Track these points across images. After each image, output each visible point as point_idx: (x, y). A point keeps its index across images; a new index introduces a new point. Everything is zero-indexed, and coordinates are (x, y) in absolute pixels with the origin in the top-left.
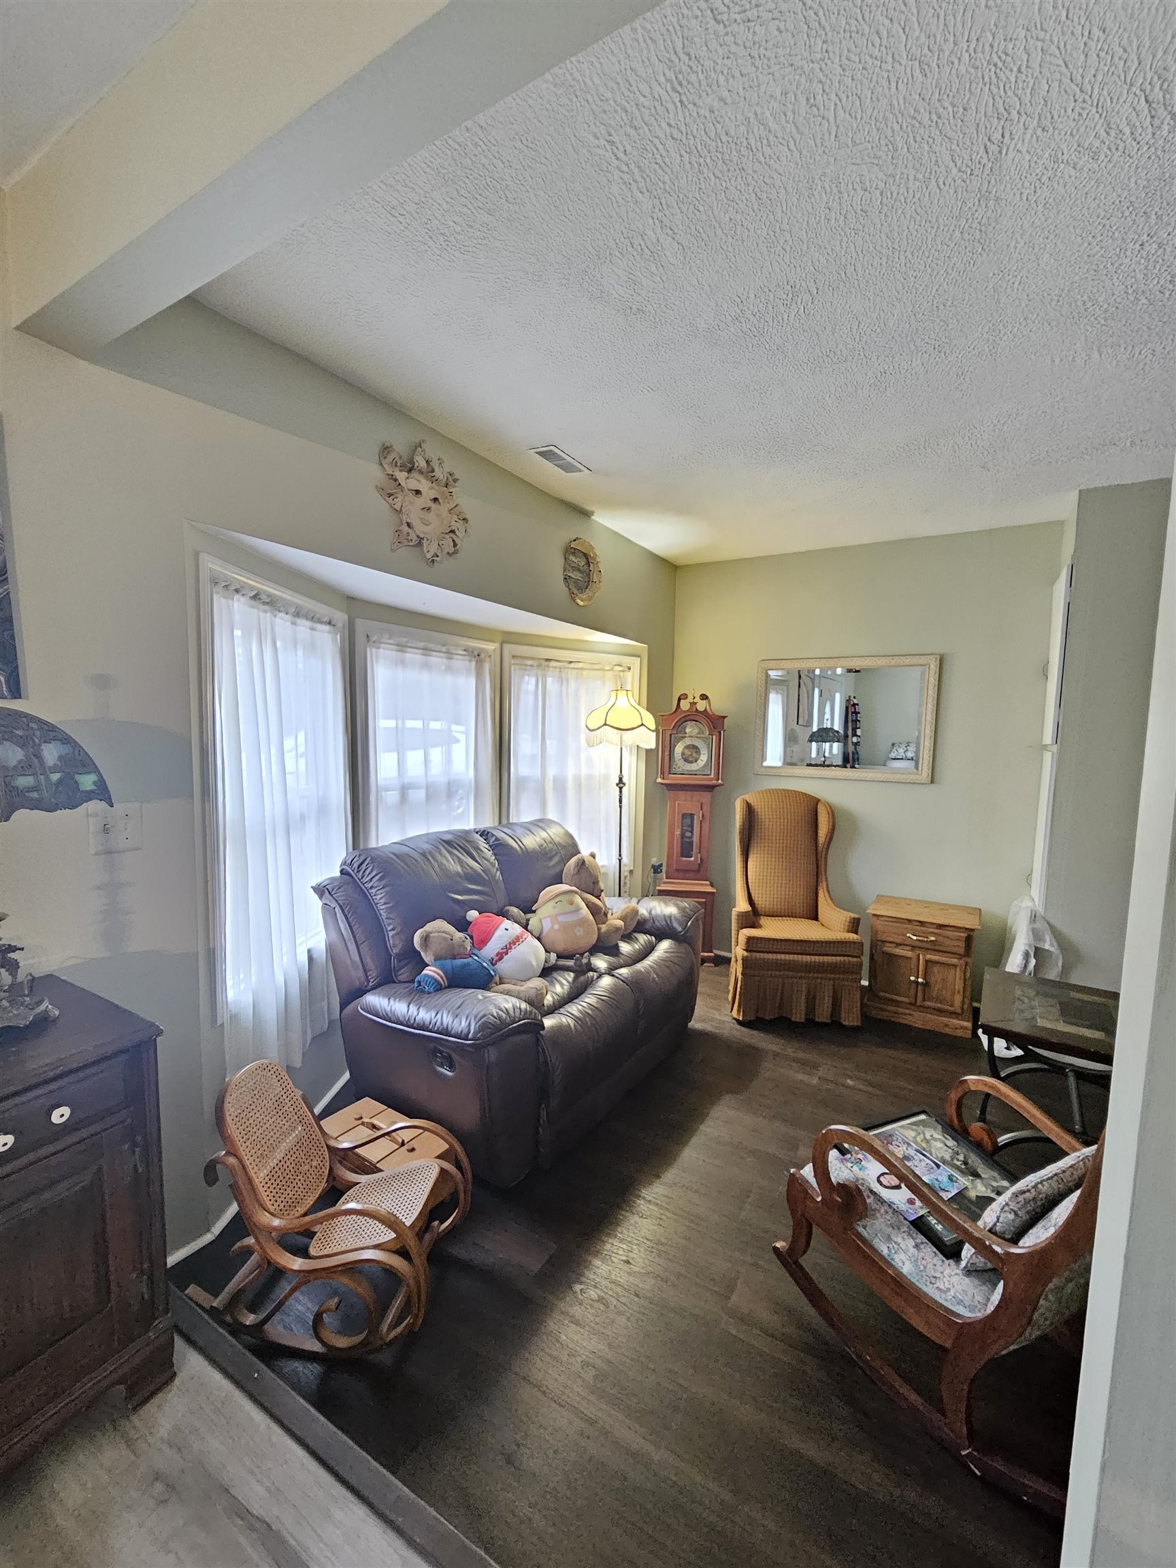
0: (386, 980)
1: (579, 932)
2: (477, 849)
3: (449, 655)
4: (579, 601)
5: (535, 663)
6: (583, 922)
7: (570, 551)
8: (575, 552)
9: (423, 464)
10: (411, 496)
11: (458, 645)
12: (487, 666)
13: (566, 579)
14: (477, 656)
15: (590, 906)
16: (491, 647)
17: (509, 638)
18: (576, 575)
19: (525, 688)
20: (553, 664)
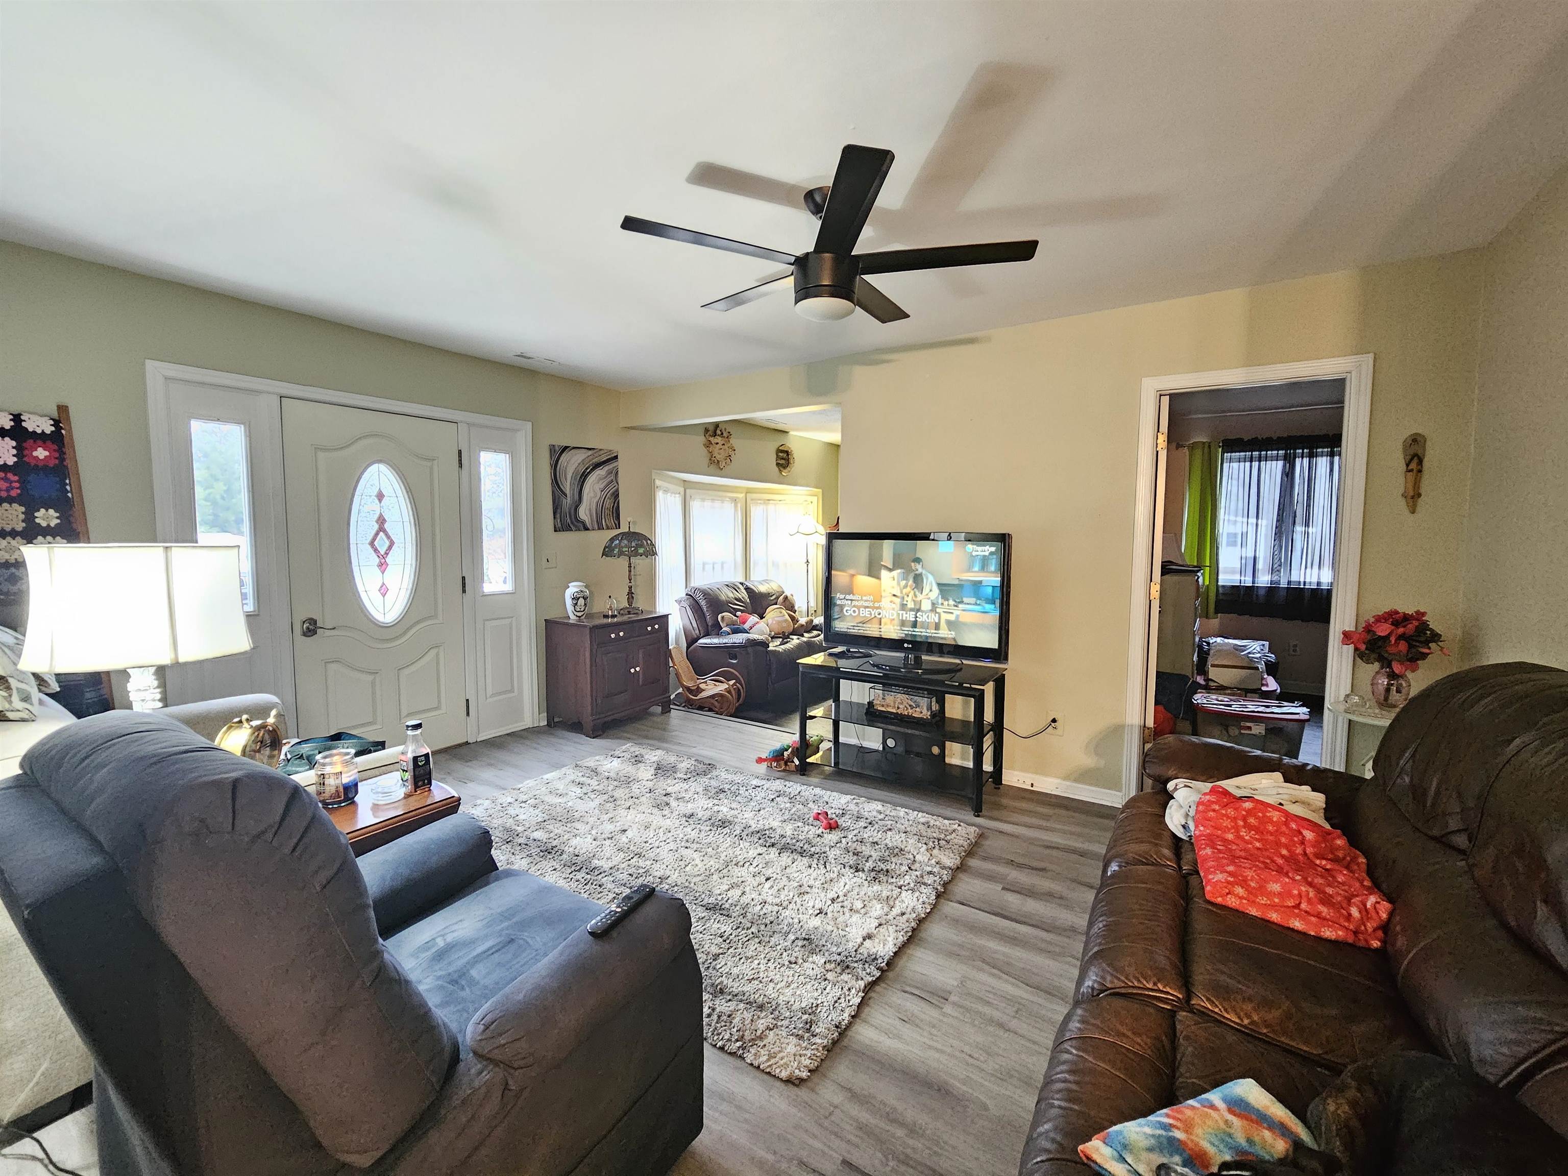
0: (707, 634)
1: (785, 625)
2: (739, 588)
3: (723, 502)
4: (783, 474)
5: (762, 502)
6: (786, 620)
7: (779, 451)
8: (782, 451)
9: (720, 433)
10: (715, 445)
11: (726, 497)
12: (739, 505)
13: (778, 464)
14: (735, 500)
15: (790, 615)
16: (742, 496)
17: (749, 491)
18: (782, 462)
19: (756, 512)
20: (771, 502)
